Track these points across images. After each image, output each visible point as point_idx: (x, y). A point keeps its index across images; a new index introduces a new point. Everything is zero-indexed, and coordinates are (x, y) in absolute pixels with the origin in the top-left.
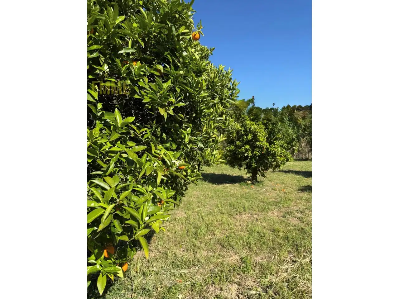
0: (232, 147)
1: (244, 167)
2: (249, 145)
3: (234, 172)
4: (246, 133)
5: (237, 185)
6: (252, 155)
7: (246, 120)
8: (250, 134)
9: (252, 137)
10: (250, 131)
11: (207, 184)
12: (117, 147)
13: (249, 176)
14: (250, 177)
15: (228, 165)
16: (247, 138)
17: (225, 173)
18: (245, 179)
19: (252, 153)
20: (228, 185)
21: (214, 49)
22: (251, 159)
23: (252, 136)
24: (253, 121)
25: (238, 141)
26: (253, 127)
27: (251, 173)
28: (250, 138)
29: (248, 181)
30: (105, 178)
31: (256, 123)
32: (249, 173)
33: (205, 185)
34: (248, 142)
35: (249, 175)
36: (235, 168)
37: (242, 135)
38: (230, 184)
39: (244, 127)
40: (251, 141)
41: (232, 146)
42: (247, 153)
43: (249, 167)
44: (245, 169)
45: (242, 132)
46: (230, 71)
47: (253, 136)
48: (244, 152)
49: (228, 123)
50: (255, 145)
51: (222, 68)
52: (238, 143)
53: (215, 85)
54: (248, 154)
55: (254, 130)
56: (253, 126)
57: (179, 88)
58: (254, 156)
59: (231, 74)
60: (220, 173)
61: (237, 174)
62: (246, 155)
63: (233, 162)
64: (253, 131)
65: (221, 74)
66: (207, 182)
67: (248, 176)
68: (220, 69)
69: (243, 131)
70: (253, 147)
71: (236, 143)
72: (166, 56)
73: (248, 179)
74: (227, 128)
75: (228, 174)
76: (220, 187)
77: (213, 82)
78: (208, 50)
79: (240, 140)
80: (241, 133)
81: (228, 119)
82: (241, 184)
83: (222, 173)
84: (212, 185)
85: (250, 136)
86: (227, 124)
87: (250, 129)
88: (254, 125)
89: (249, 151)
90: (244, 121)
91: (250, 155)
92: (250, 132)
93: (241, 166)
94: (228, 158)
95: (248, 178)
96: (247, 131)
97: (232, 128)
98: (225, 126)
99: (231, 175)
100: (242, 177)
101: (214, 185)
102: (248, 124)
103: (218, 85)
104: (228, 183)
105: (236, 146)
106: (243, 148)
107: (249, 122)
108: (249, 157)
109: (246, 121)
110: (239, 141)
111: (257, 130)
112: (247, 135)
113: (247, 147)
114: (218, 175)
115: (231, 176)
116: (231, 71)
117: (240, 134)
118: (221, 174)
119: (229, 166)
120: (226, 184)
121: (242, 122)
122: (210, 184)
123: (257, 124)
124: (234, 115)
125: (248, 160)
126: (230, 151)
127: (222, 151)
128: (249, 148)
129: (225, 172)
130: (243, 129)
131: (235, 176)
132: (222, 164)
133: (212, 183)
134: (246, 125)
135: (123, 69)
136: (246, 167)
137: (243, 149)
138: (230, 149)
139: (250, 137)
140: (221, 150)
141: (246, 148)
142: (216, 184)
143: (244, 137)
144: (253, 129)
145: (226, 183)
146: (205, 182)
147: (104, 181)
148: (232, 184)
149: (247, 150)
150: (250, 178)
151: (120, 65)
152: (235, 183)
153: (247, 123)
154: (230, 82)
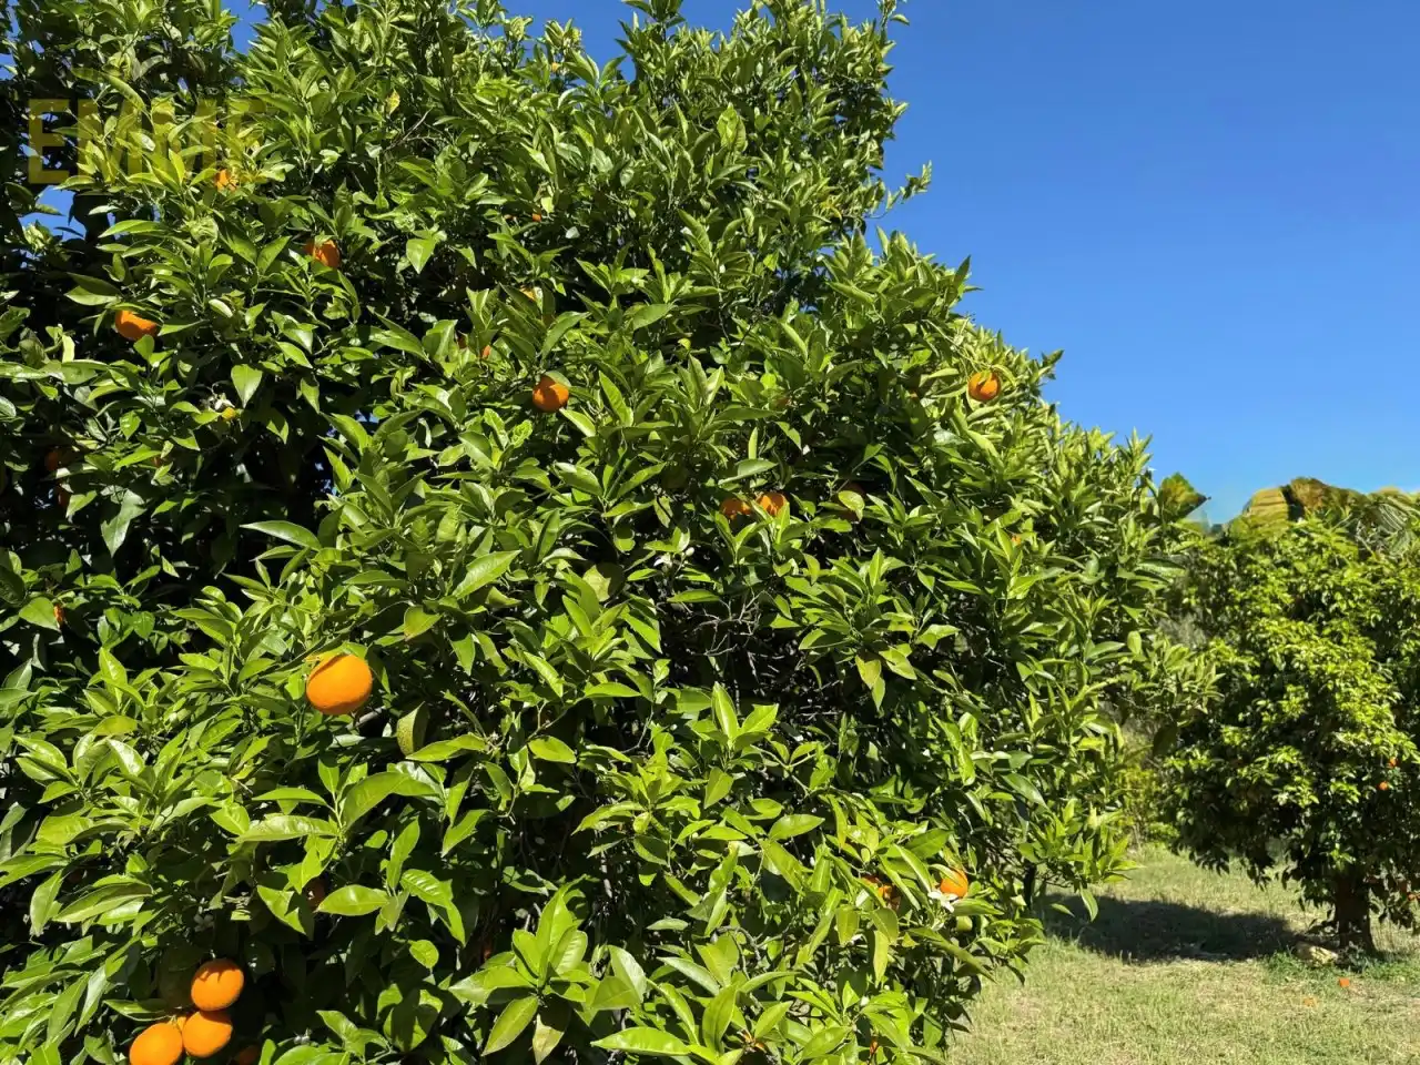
0: (1200, 758)
1: (1285, 865)
2: (1298, 745)
3: (1226, 895)
4: (1274, 678)
5: (1252, 967)
6: (1316, 800)
7: (1262, 615)
8: (1290, 688)
9: (1304, 702)
10: (1289, 669)
11: (1077, 954)
12: (728, 825)
13: (1319, 922)
14: (1325, 924)
15: (1185, 853)
16: (1279, 709)
17: (1173, 898)
18: (1300, 938)
19: (1318, 787)
20: (1198, 966)
21: (1059, 356)
22: (1318, 823)
23: (1306, 695)
24: (1305, 620)
25: (1227, 724)
26: (1305, 652)
27: (1327, 899)
28: (1293, 710)
29: (1313, 949)
30: (701, 949)
31: (1320, 629)
32: (1318, 901)
33: (1063, 959)
34: (1286, 732)
35: (1321, 913)
36: (1227, 869)
37: (1252, 694)
38: (1209, 959)
39: (1257, 651)
40: (1304, 722)
41: (1197, 753)
42: (1291, 788)
43: (1311, 868)
44: (1291, 881)
45: (1249, 677)
46: (1138, 443)
47: (1311, 700)
48: (1268, 782)
49: (1161, 667)
50: (1329, 742)
51: (1101, 441)
52: (1230, 734)
53: (1078, 513)
54: (1292, 793)
55: (1315, 667)
56: (1307, 647)
57: (927, 572)
58: (1330, 808)
59: (1145, 456)
60: (1147, 898)
61: (1245, 905)
62: (1283, 798)
63: (1213, 836)
64: (1306, 669)
65: (1098, 464)
66: (1074, 944)
67: (1312, 916)
68: (1095, 446)
69: (1254, 671)
70: (1324, 760)
71: (1218, 734)
72: (873, 460)
73: (1313, 936)
74: (1155, 689)
75: (1189, 904)
76: (1153, 973)
77: (1066, 503)
78: (1032, 366)
79: (1241, 716)
80: (1243, 680)
81: (1155, 645)
82: (1272, 967)
83: (1159, 898)
84: (1107, 964)
85: (1292, 696)
86: (1153, 672)
87: (1288, 657)
88: (1308, 637)
89: (1297, 779)
90: (1251, 618)
91: (1308, 798)
92: (1293, 675)
93: (1262, 860)
94: (1180, 814)
95: (1315, 930)
96: (1274, 669)
97: (1179, 687)
98: (1146, 679)
99: (1210, 906)
100: (1278, 924)
101: (1117, 963)
102: (1275, 634)
103: (1089, 510)
104: (1198, 957)
105: (1222, 751)
106: (1262, 763)
107: (1280, 624)
108: (1301, 810)
109: (1264, 620)
110: (1235, 723)
111: (1330, 668)
112: (1277, 694)
113: (1286, 756)
114: (1136, 905)
115: (1209, 914)
116: (1143, 441)
117: (1236, 688)
118: (1154, 902)
119: (1191, 857)
120: (1187, 961)
121: (1243, 628)
122: (1094, 955)
123: (1327, 631)
124: (1193, 590)
125: (1300, 826)
126: (1189, 776)
127: (1147, 774)
128: (1295, 762)
129: (1174, 893)
130: (1247, 661)
131: (1237, 917)
132: (1150, 847)
133: (1103, 954)
134: (1264, 641)
135: (738, 543)
136: (1293, 865)
137: (1261, 769)
138: (1187, 768)
139: (1294, 702)
140: (1138, 766)
141: (1282, 765)
142: (1125, 958)
143: (1262, 703)
144: (1305, 663)
145: (1186, 954)
146: (1067, 943)
147: (698, 959)
148: (1223, 960)
149: (1285, 775)
150: (1328, 929)
151: (728, 530)
152: (1241, 957)
153: (1266, 632)
154: (1146, 491)
